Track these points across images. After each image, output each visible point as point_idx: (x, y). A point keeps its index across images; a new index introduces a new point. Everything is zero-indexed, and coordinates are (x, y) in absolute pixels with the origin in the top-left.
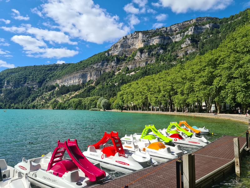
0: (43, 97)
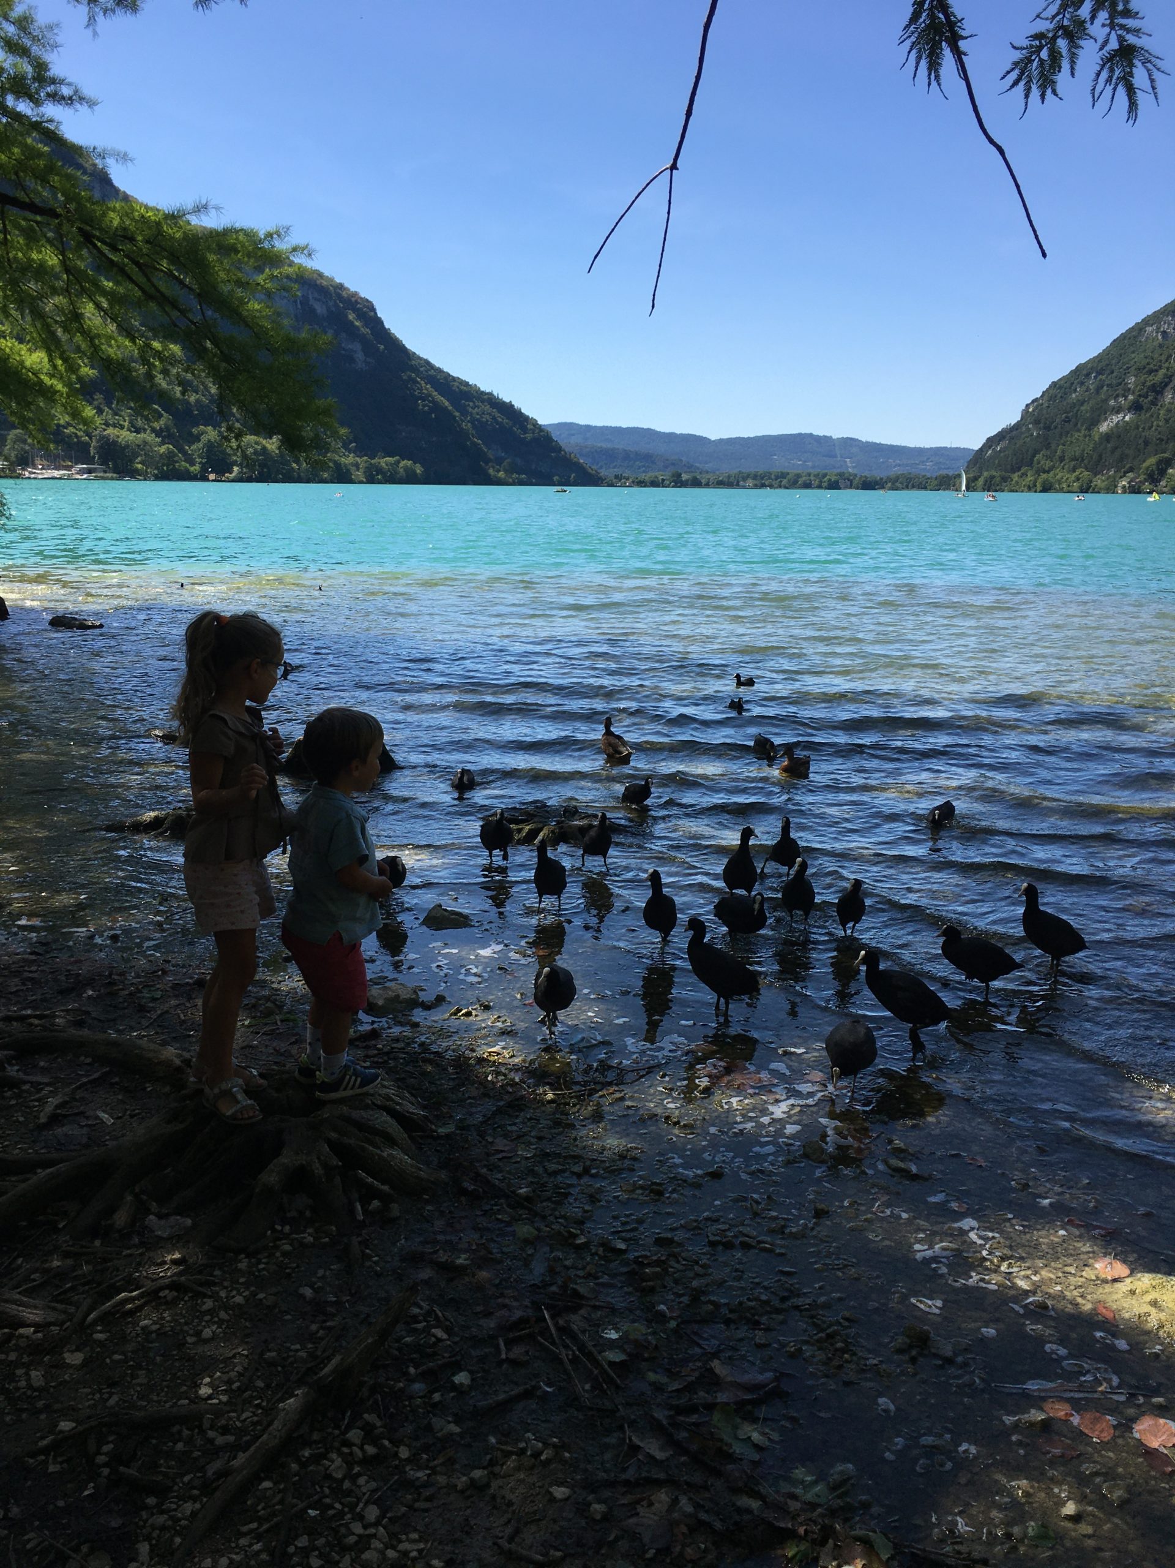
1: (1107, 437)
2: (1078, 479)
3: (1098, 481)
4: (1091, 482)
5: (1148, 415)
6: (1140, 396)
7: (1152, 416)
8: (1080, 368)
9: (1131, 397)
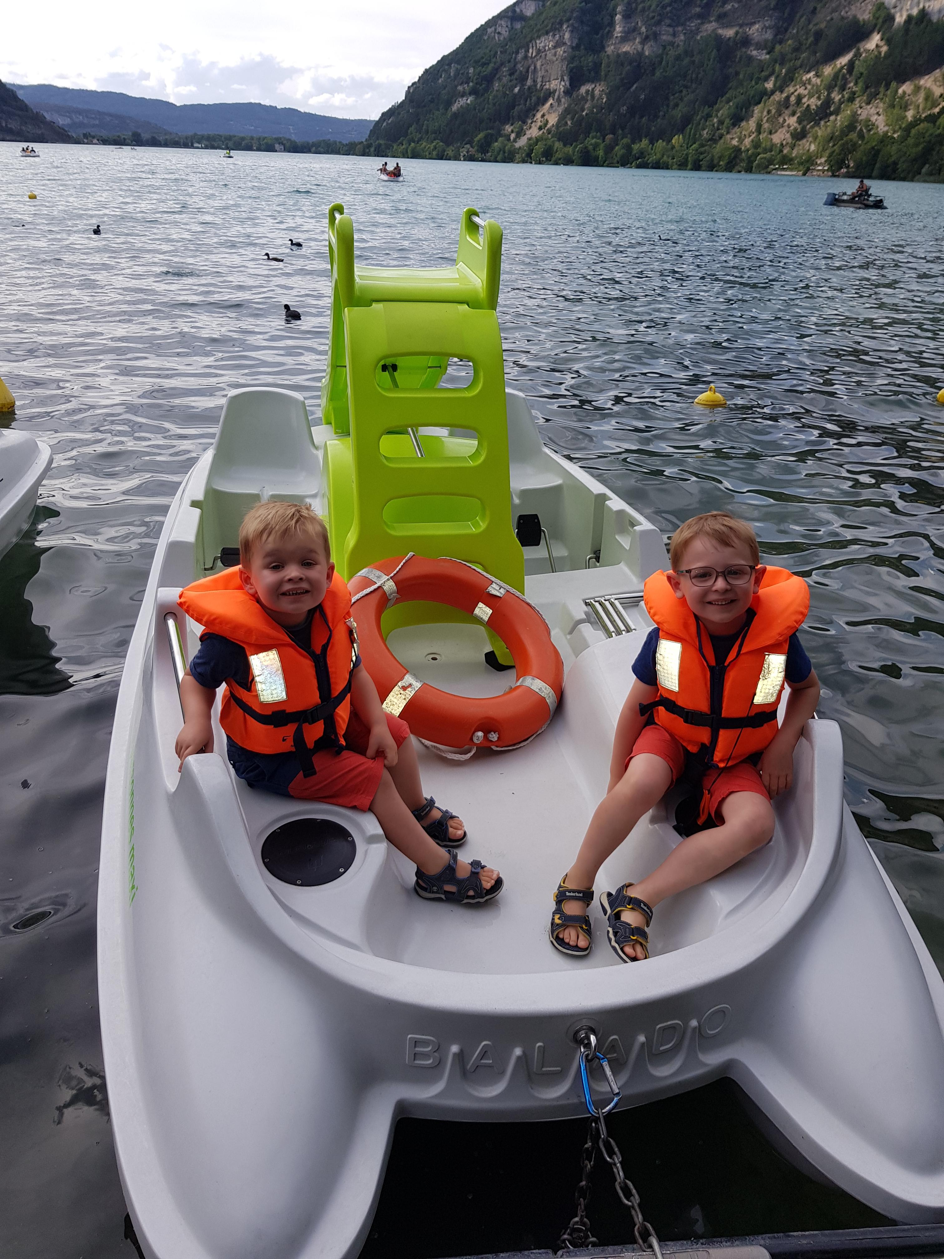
0: (793, 99)
1: (455, 115)
2: (435, 148)
3: (450, 152)
4: (444, 151)
5: (482, 99)
6: (477, 84)
7: (484, 100)
8: (444, 58)
9: (471, 84)
